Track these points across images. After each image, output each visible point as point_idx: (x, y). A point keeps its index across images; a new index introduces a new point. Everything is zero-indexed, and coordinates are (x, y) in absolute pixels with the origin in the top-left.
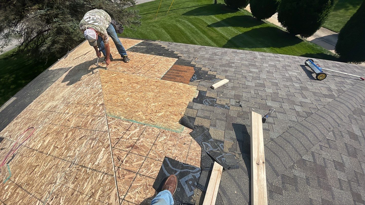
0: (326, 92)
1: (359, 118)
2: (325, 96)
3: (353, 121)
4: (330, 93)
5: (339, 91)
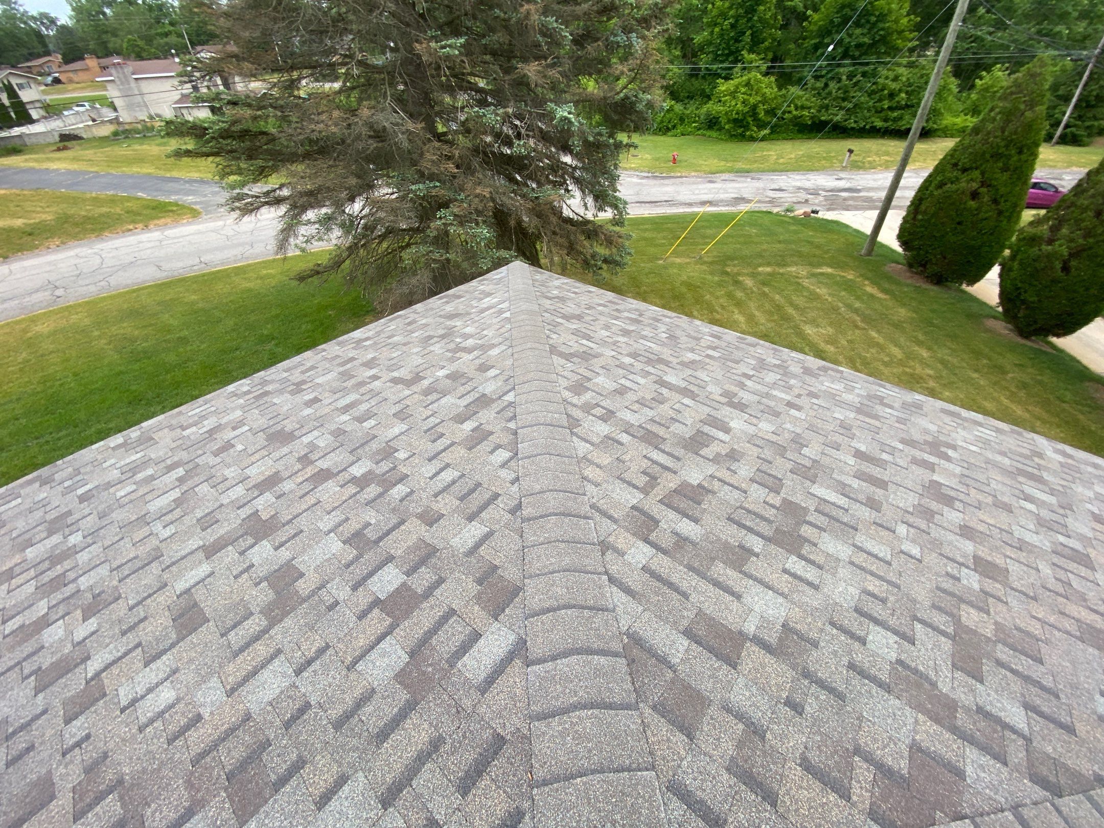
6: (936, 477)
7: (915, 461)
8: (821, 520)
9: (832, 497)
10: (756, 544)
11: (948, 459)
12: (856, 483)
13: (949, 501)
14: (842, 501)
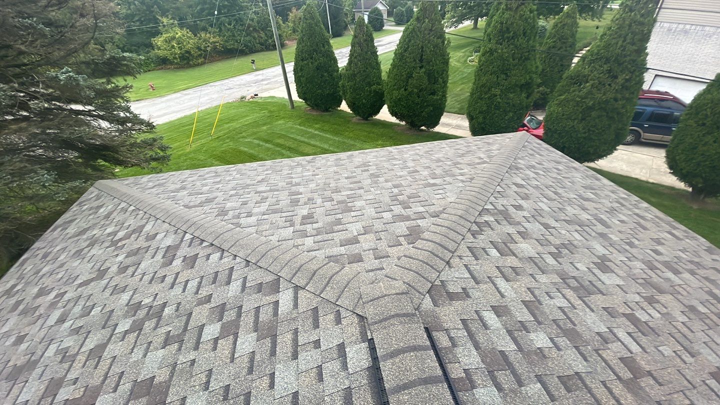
0: (477, 161)
1: (518, 172)
2: (479, 164)
3: (512, 175)
4: (482, 160)
5: (490, 157)
6: (371, 172)
7: (362, 171)
8: (351, 200)
9: (349, 193)
10: (340, 216)
11: (370, 166)
12: (352, 186)
13: (378, 176)
14: (353, 192)
